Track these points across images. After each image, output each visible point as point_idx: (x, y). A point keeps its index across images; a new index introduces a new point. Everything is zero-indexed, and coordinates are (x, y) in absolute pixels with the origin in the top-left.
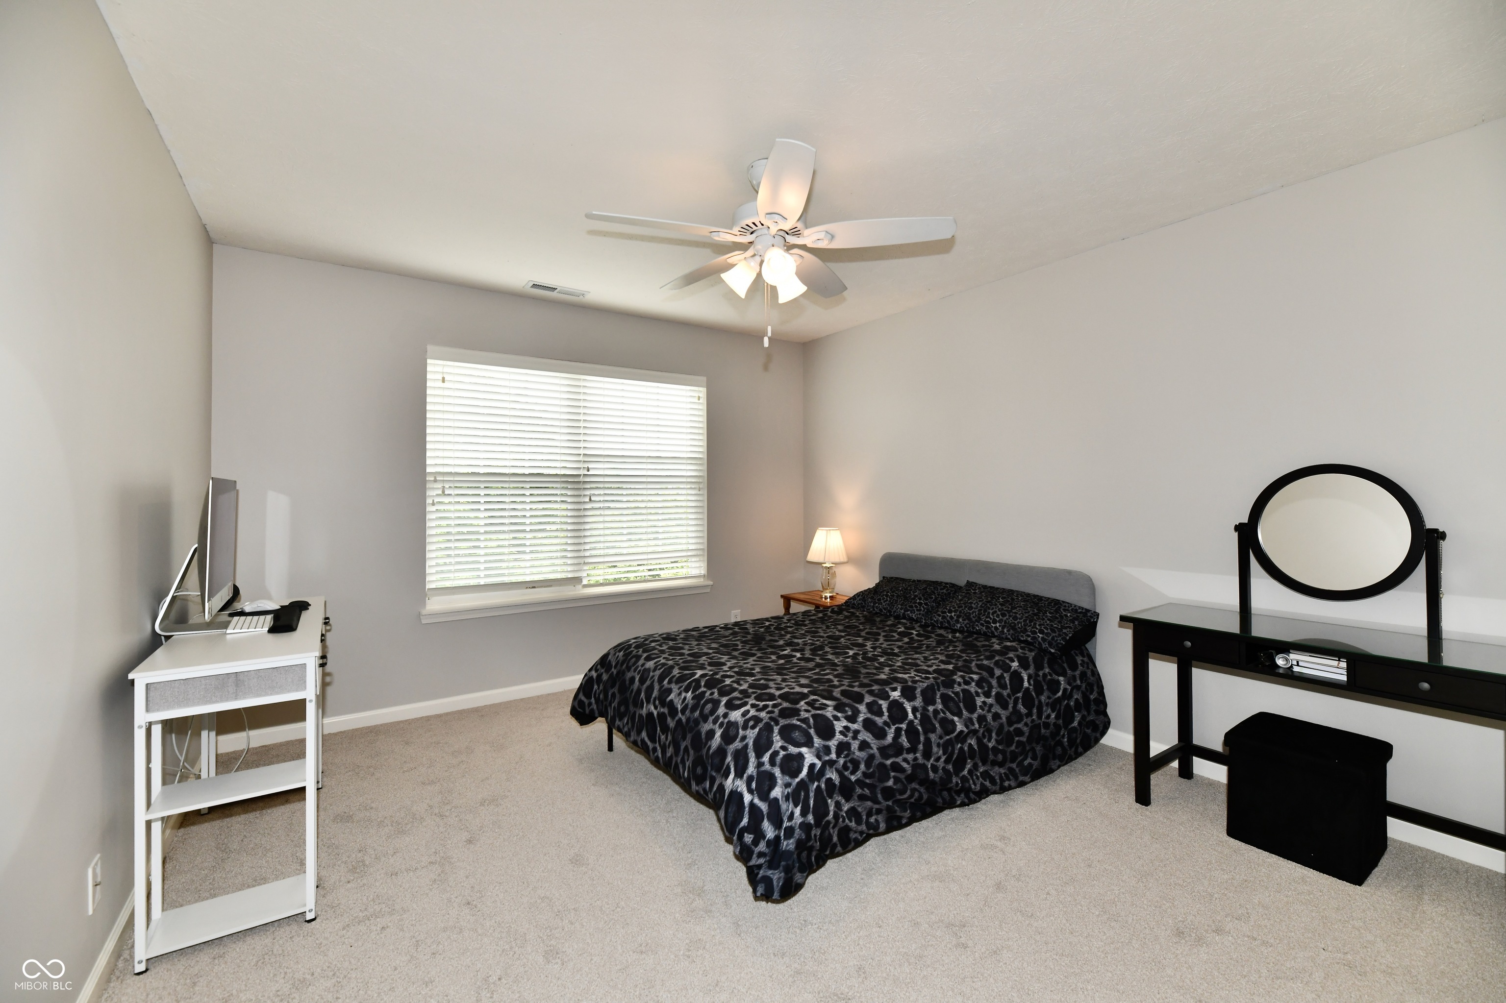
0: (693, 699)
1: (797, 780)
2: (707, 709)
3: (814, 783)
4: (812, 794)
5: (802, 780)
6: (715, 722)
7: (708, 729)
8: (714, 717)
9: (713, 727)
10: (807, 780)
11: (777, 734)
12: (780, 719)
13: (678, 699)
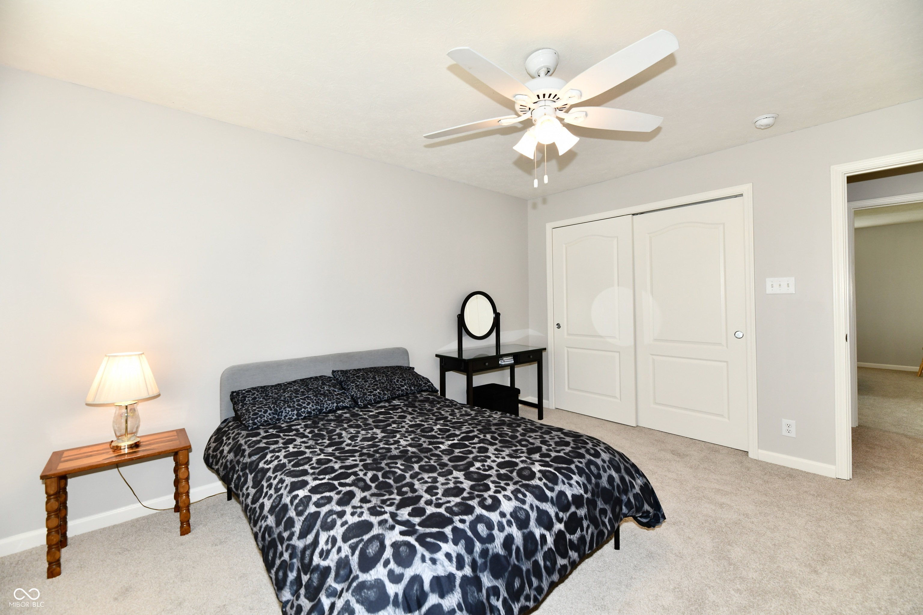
0: (581, 476)
2: (594, 470)
6: (605, 471)
7: (606, 479)
8: (601, 469)
9: (608, 474)
13: (575, 489)
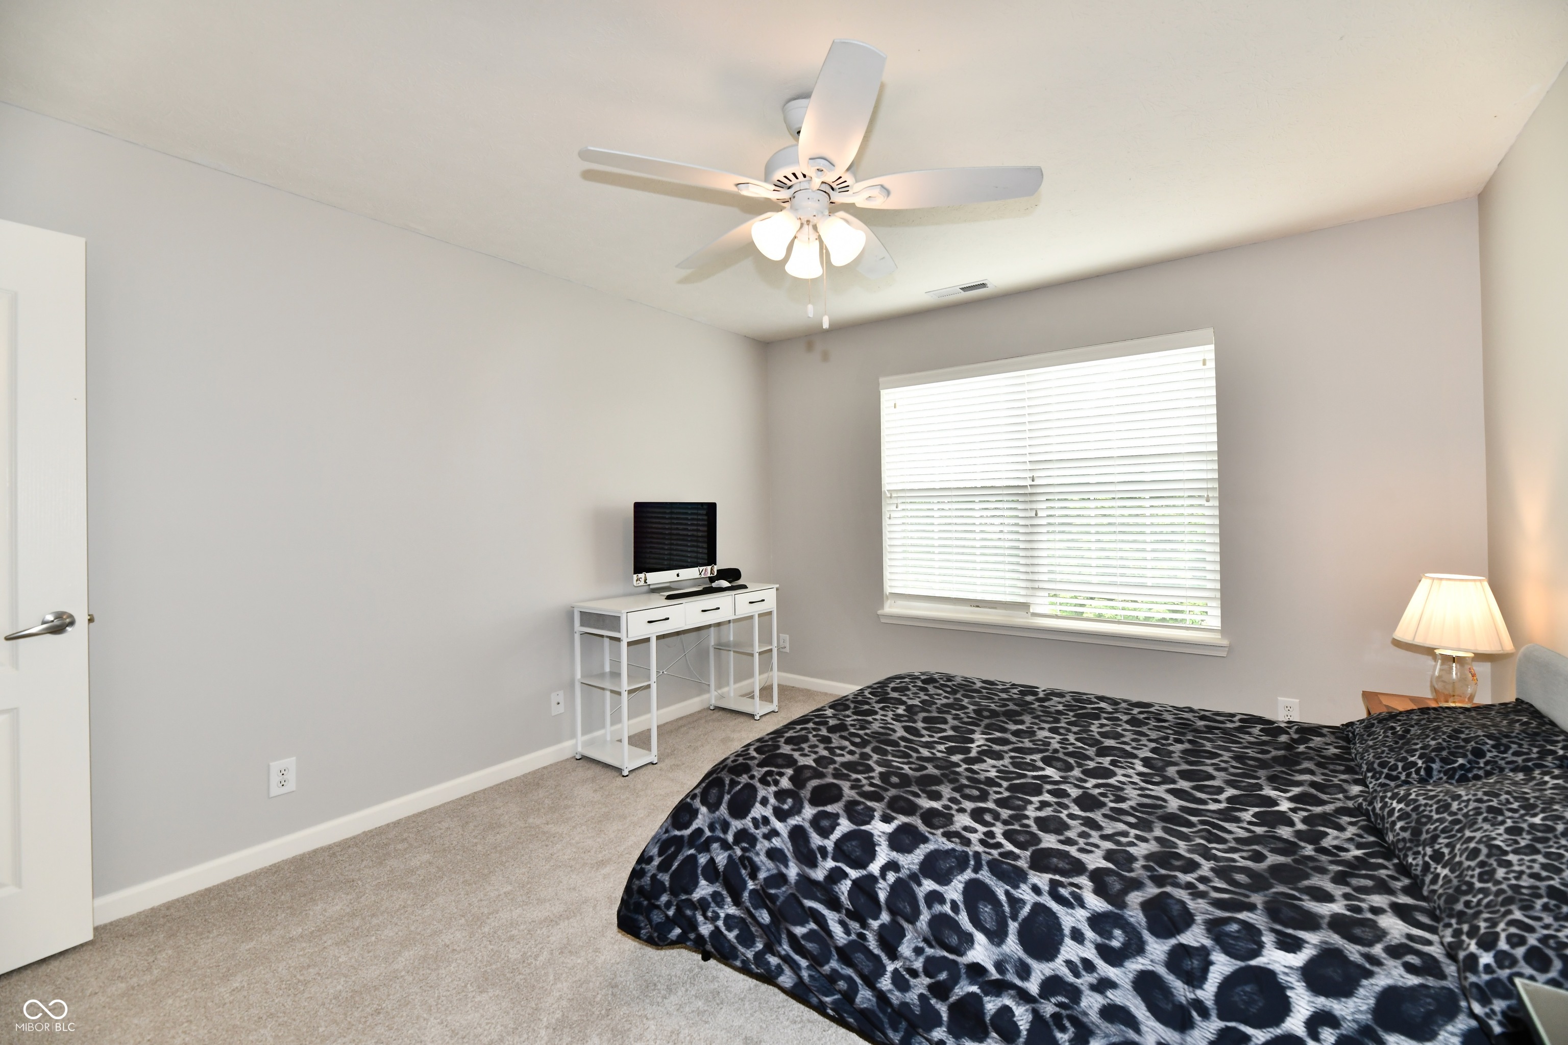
1: (677, 833)
3: (690, 849)
4: (680, 857)
5: (682, 837)
10: (686, 839)
11: (963, 880)
12: (985, 868)
